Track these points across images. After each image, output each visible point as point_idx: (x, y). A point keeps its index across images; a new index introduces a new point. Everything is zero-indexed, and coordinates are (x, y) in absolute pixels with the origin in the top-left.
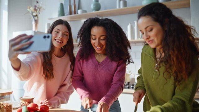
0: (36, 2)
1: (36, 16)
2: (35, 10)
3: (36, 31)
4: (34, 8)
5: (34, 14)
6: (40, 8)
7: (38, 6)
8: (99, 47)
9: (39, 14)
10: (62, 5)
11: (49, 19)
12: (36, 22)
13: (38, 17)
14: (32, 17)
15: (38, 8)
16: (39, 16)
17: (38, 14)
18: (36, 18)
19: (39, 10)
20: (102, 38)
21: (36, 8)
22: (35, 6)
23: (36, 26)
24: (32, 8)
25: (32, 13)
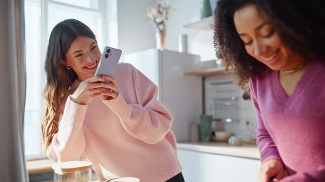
1: (162, 23)
2: (160, 12)
3: (162, 49)
4: (157, 9)
5: (158, 20)
6: (167, 9)
7: (163, 5)
9: (167, 19)
11: (185, 26)
12: (163, 33)
13: (164, 26)
14: (155, 26)
15: (164, 9)
16: (167, 23)
17: (165, 20)
18: (161, 27)
19: (165, 12)
21: (161, 10)
22: (159, 6)
23: (162, 40)
24: (154, 11)
25: (155, 19)
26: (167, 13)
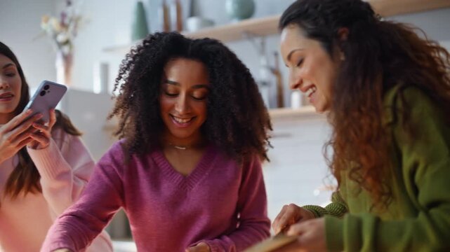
0: (64, 4)
1: (67, 42)
2: (64, 25)
4: (60, 19)
5: (61, 38)
6: (76, 20)
7: (70, 15)
8: (185, 121)
9: (75, 36)
10: (141, 7)
12: (68, 59)
13: (71, 47)
14: (55, 47)
15: (71, 20)
16: (76, 42)
17: (71, 39)
18: (66, 49)
19: (73, 24)
20: (196, 94)
21: (67, 21)
22: (64, 15)
23: (67, 71)
24: (54, 23)
25: (55, 36)
26: (76, 27)
